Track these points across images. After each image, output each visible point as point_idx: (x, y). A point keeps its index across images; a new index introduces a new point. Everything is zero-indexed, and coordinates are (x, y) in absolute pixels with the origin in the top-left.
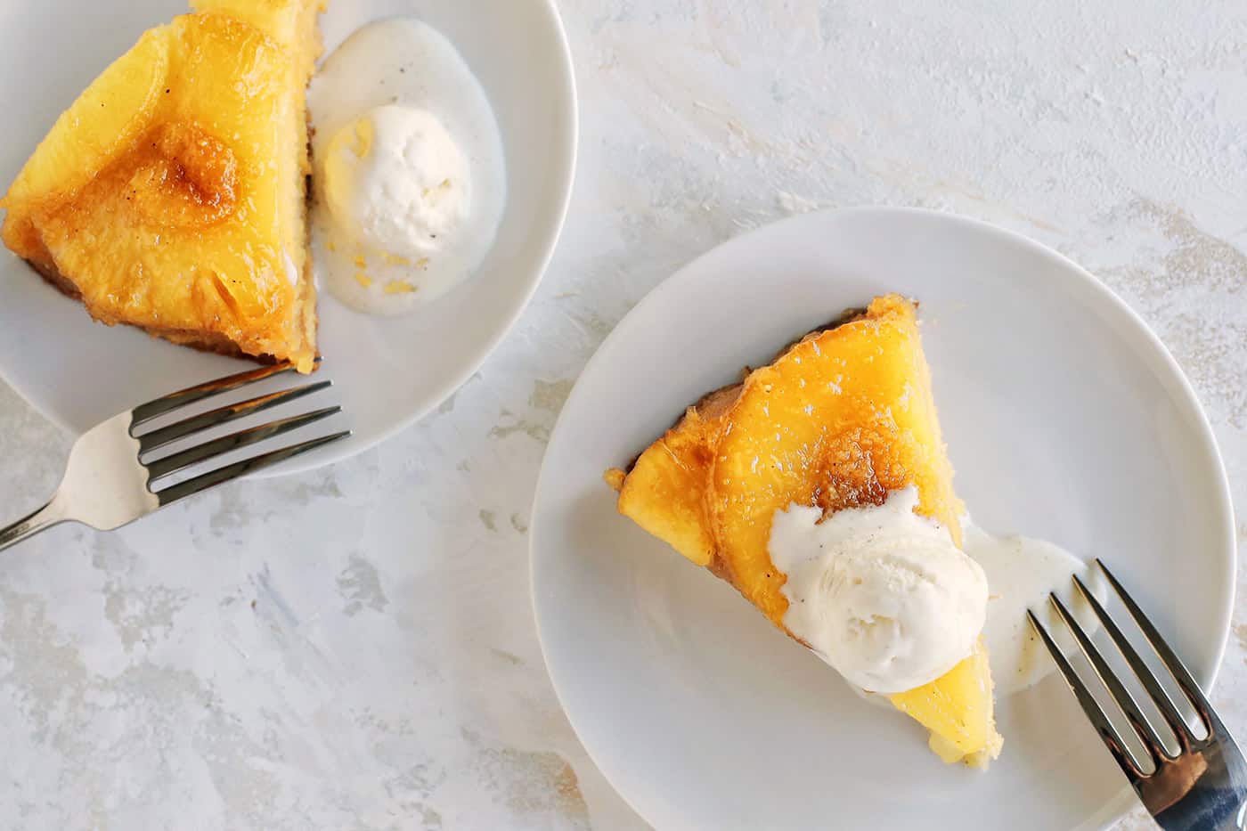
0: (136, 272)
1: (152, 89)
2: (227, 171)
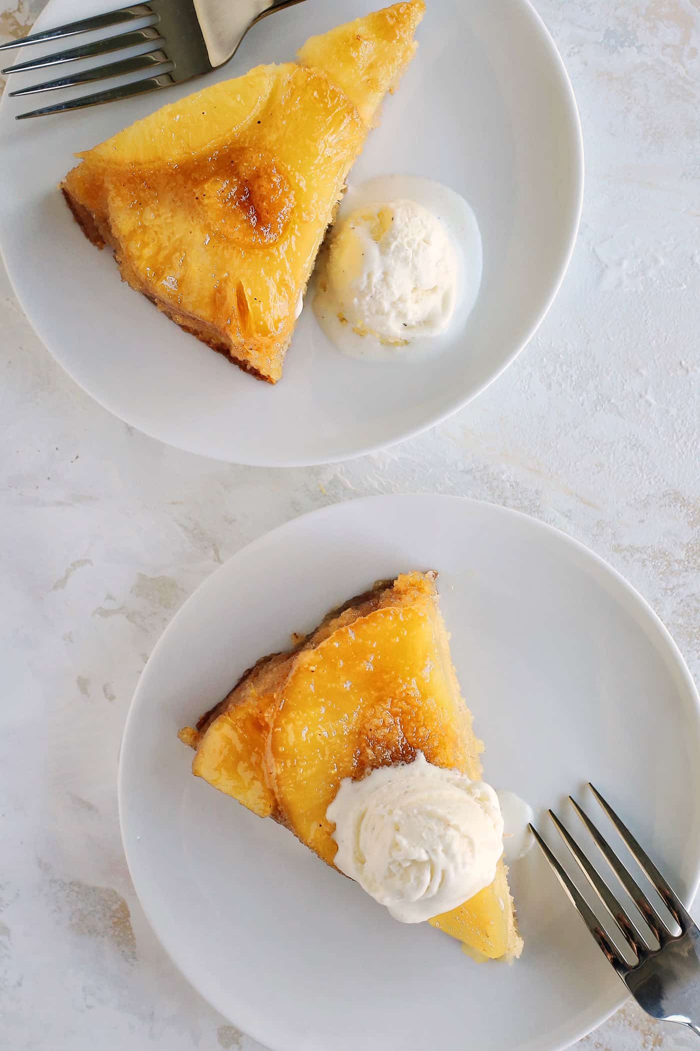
0: (178, 259)
1: (249, 116)
2: (285, 209)
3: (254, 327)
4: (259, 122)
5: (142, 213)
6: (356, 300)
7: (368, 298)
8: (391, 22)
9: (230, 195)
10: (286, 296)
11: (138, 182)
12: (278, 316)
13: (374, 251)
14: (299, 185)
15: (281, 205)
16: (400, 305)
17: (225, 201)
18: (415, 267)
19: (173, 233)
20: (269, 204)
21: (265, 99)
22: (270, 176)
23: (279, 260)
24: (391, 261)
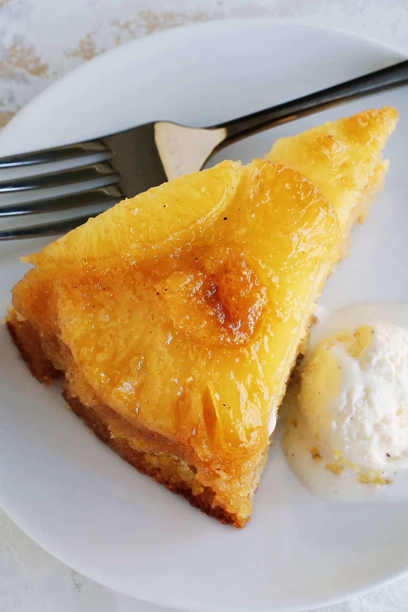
0: (136, 364)
1: (214, 209)
2: (257, 305)
3: (222, 437)
4: (225, 219)
5: (96, 315)
6: (334, 424)
7: (348, 420)
8: (363, 124)
9: (194, 290)
10: (259, 403)
11: (92, 282)
12: (251, 425)
13: (354, 366)
14: (271, 281)
15: (251, 301)
16: (385, 427)
17: (190, 296)
18: (399, 384)
19: (131, 335)
20: (239, 298)
21: (233, 192)
22: (239, 271)
23: (250, 361)
24: (372, 376)
